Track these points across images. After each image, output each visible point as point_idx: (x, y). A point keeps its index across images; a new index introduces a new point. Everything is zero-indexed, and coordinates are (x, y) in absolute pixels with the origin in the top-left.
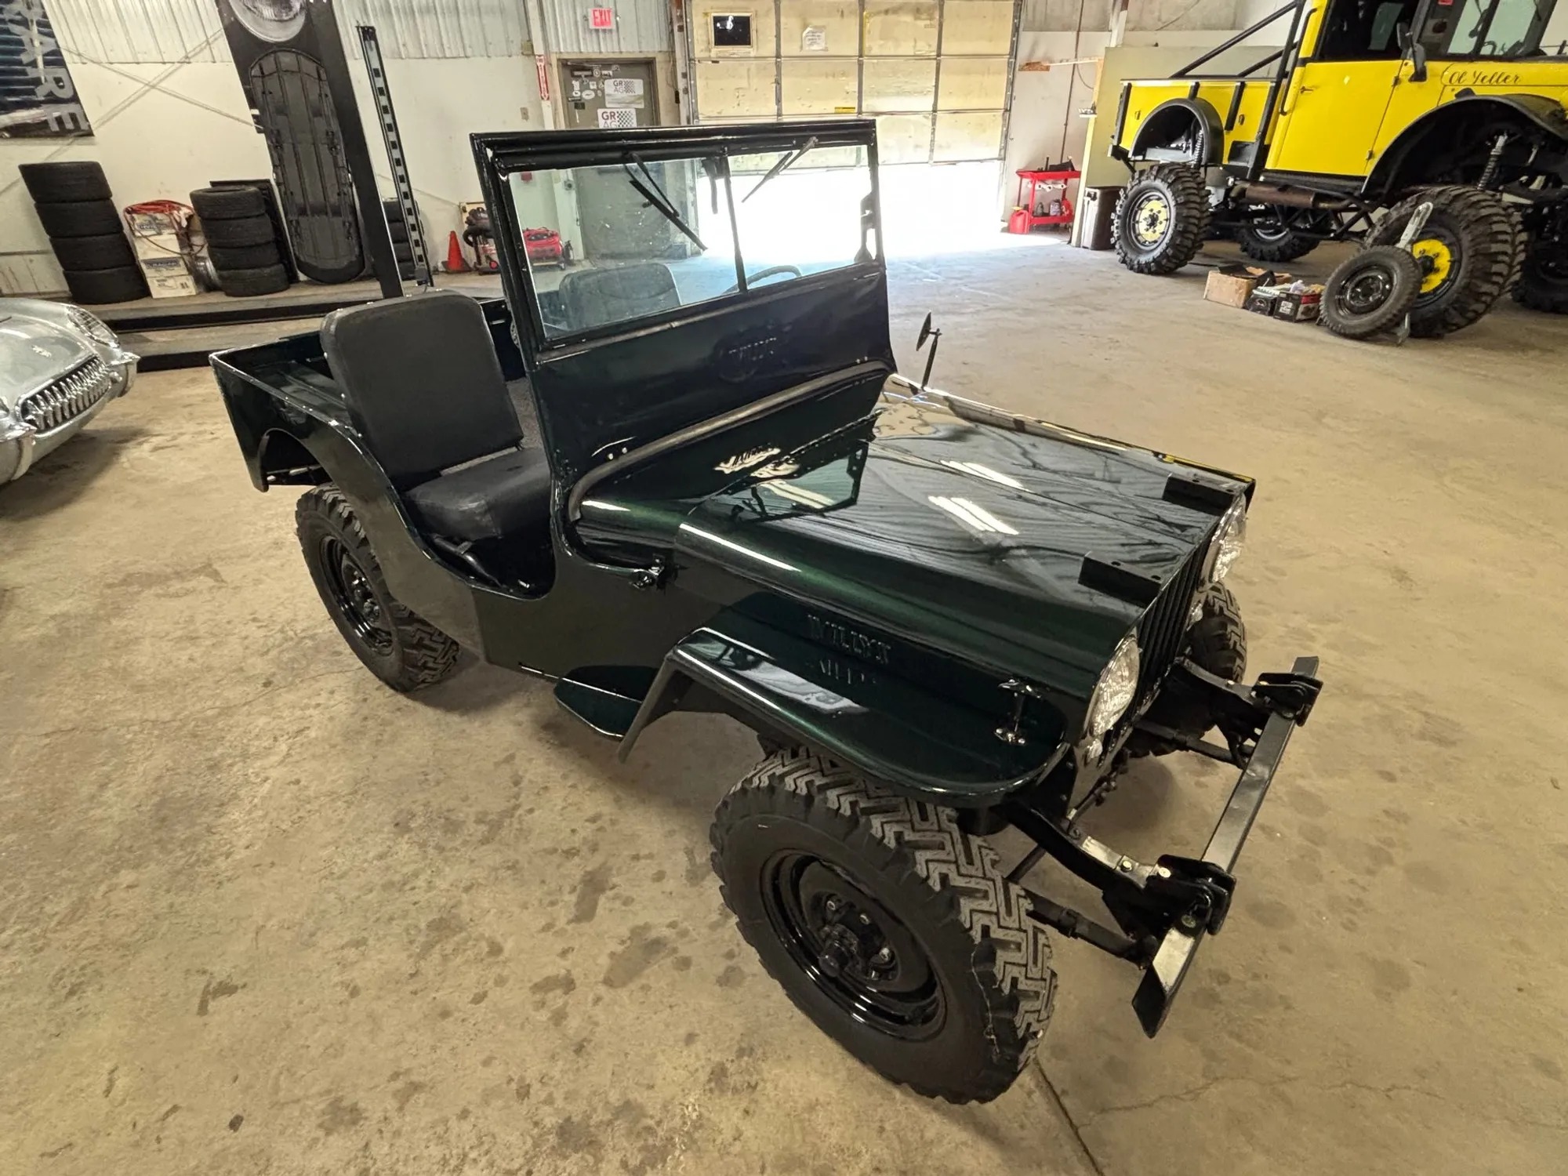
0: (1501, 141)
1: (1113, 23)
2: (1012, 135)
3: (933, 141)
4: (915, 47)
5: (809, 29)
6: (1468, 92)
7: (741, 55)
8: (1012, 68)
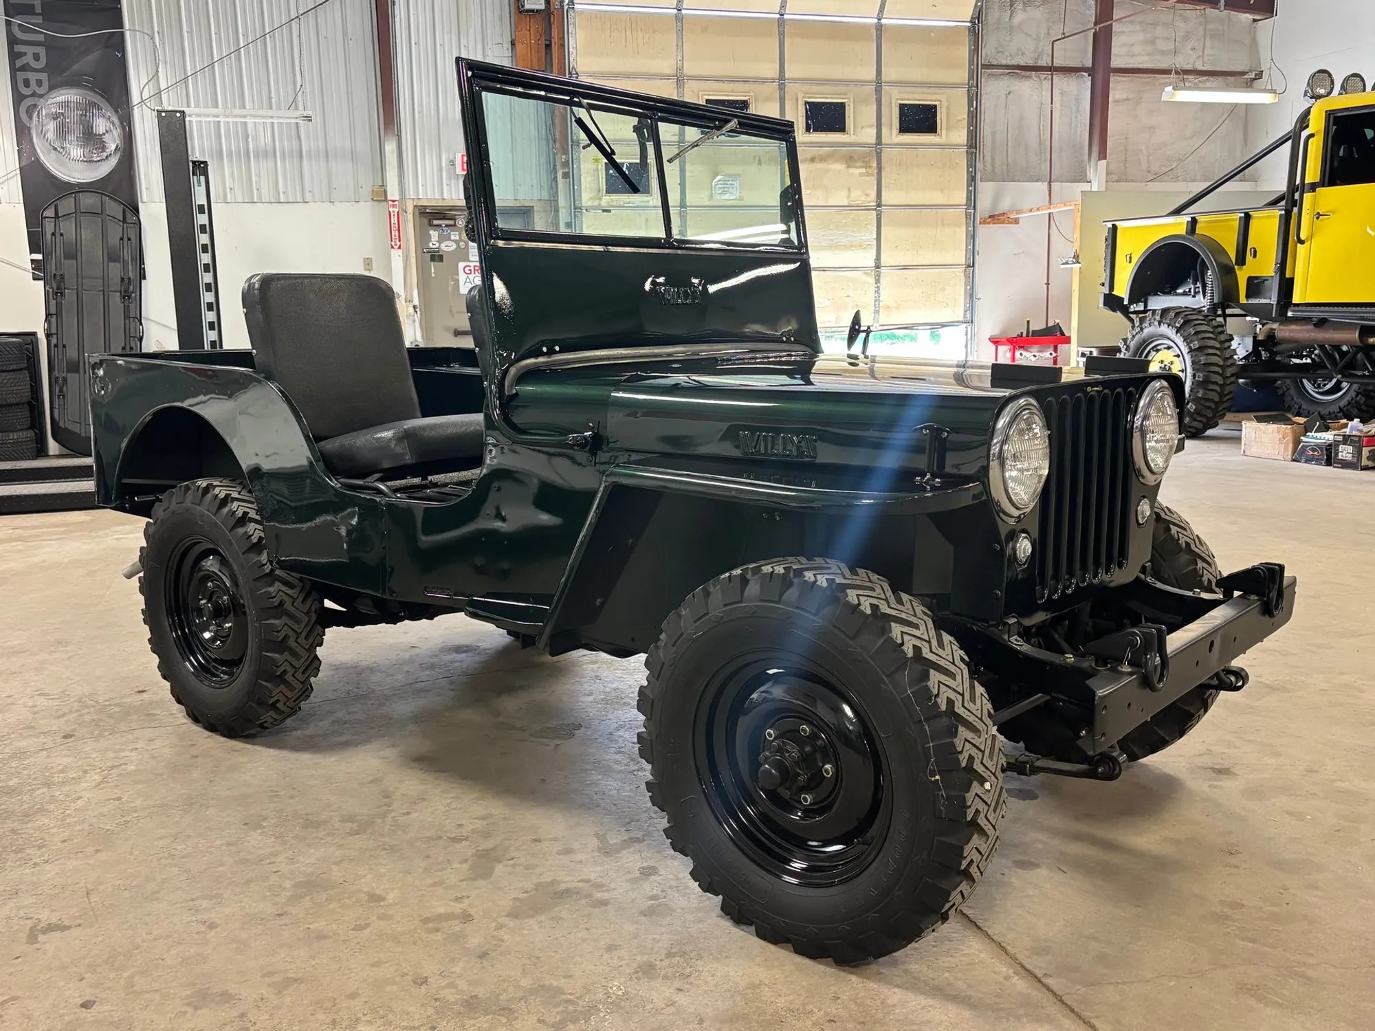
1: (1091, 174)
2: (980, 293)
3: (877, 300)
4: (849, 197)
5: (719, 177)
7: (637, 204)
8: (971, 219)
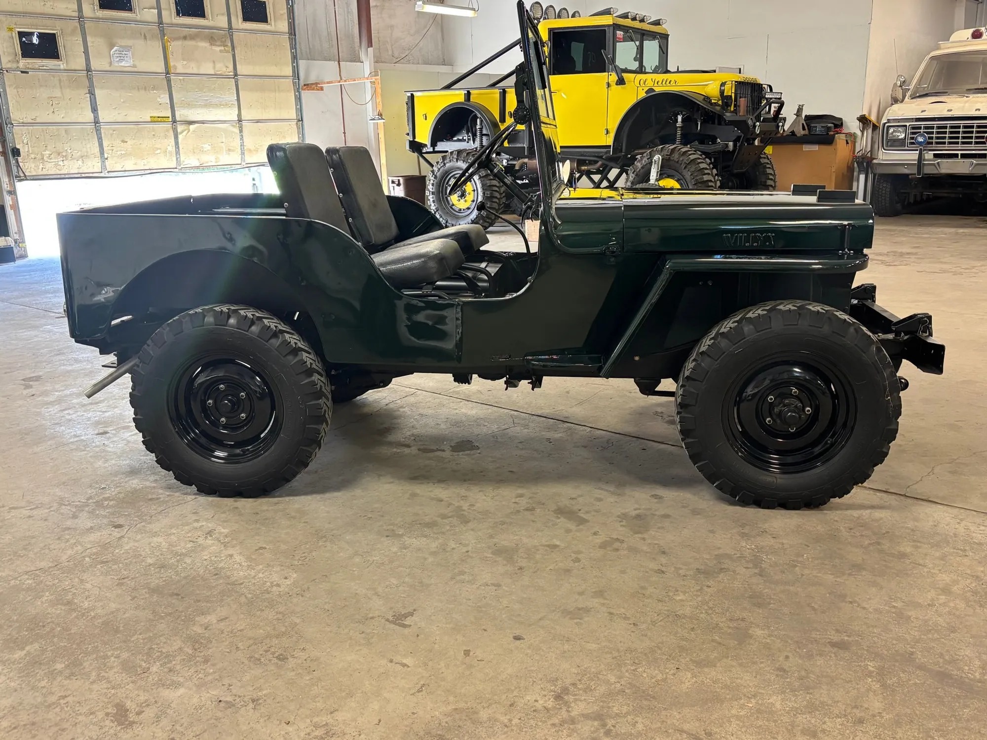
0: (680, 118)
3: (242, 145)
4: (214, 68)
5: (115, 48)
6: (651, 90)
7: (51, 67)
8: (297, 87)
